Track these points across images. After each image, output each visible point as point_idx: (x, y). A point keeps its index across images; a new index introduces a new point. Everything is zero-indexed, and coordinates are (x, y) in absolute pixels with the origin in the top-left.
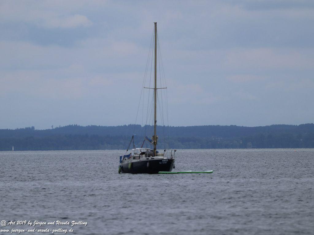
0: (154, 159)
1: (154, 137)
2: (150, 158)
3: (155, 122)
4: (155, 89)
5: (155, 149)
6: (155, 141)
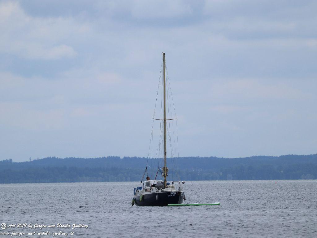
0: (163, 191)
1: (164, 168)
2: (160, 191)
3: (165, 153)
4: (164, 120)
5: (165, 181)
6: (166, 173)
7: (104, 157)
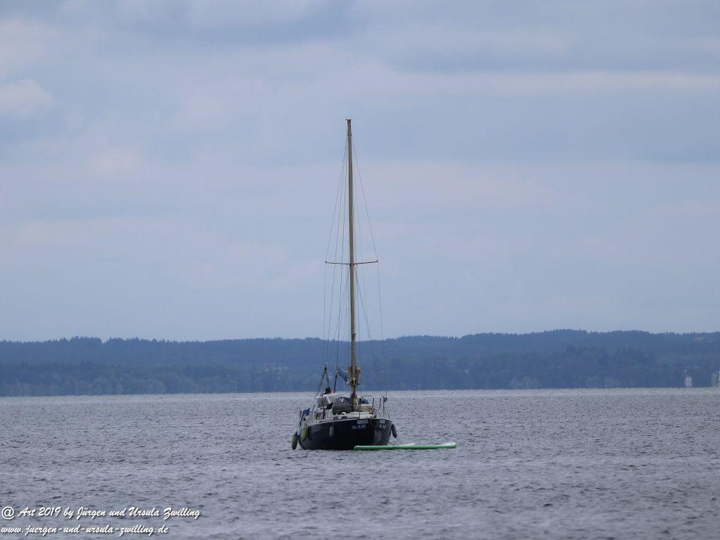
1: (351, 369)
3: (353, 336)
4: (350, 265)
5: (353, 396)
6: (354, 379)
7: (64, 339)
